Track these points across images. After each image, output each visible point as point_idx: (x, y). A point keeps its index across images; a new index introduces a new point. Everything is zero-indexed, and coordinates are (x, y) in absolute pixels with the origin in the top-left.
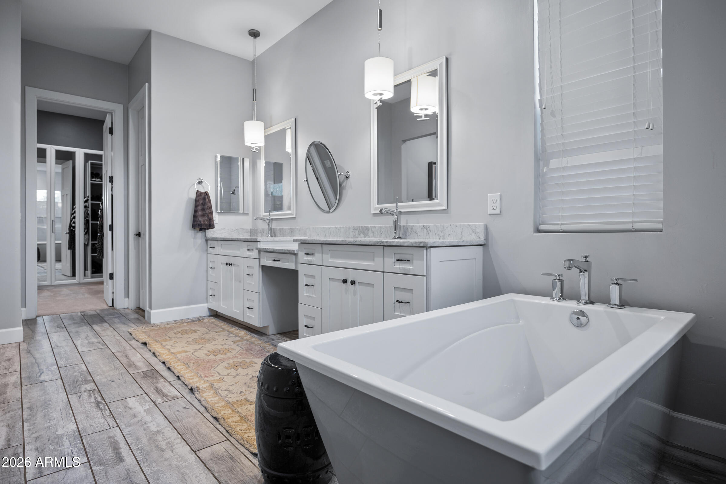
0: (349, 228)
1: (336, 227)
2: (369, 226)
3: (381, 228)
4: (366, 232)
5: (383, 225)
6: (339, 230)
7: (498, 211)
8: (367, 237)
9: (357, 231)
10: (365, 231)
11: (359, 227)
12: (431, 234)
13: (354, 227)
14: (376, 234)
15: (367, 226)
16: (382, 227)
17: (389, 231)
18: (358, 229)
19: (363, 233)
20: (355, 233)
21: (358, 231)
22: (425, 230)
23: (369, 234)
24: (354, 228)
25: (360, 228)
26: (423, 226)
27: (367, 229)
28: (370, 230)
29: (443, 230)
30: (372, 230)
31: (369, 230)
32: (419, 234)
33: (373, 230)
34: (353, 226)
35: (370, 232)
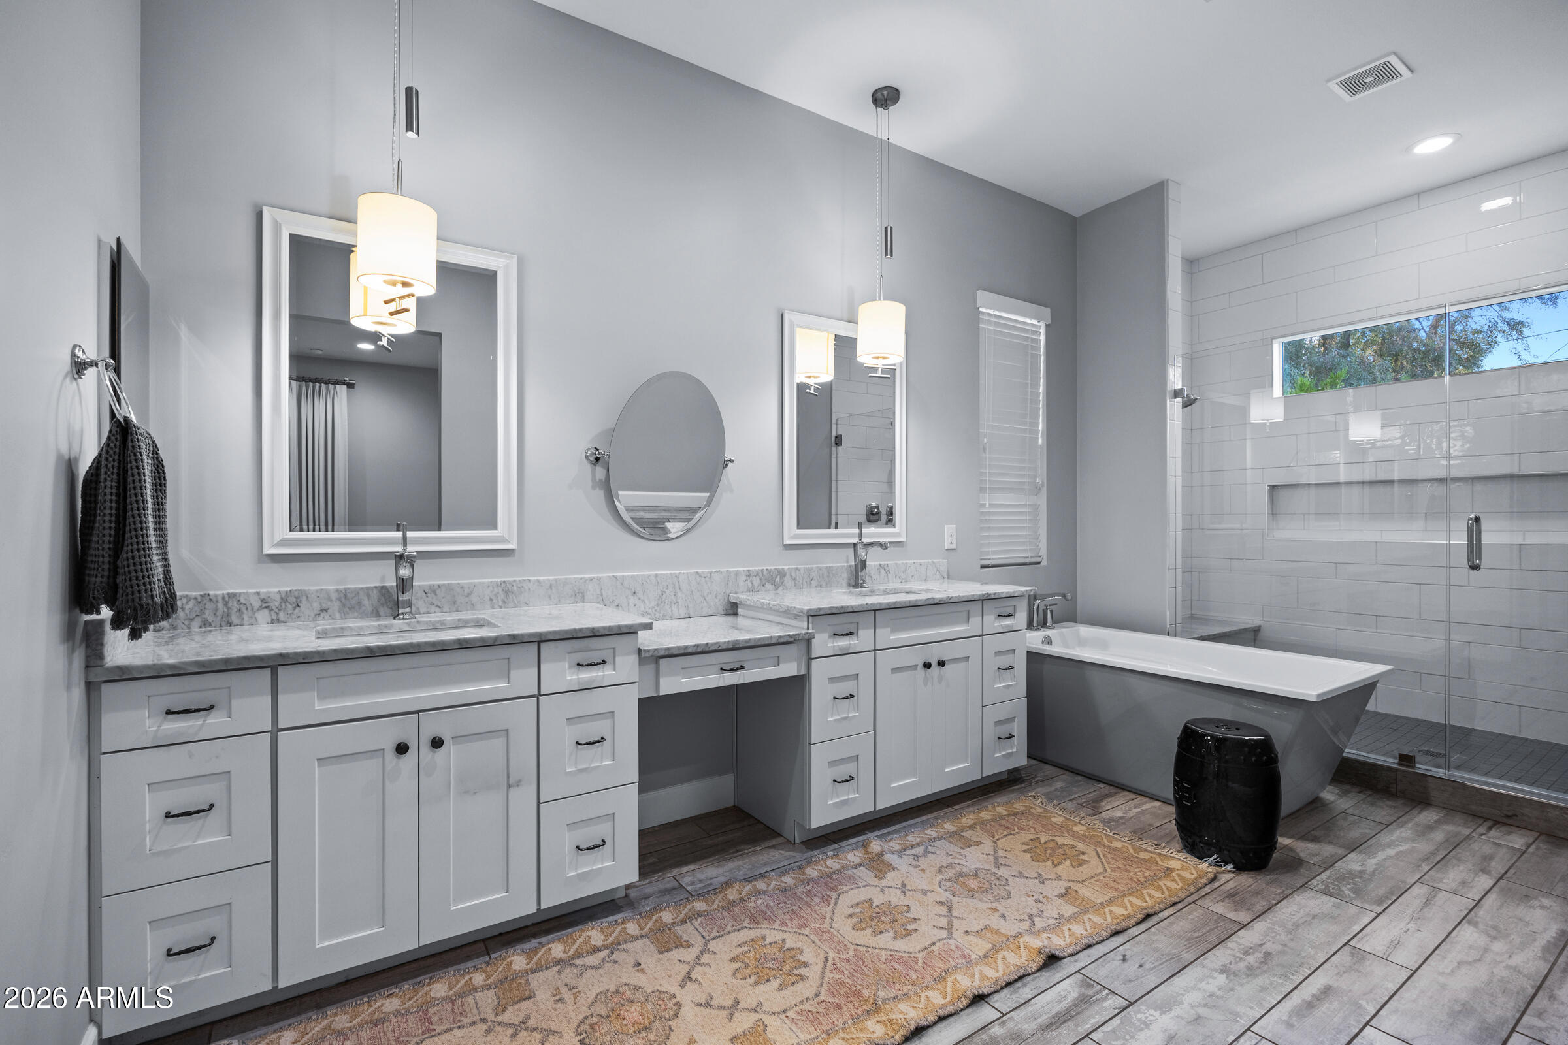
0: (737, 573)
1: (697, 573)
2: (786, 567)
3: (810, 570)
4: (778, 579)
5: (815, 566)
6: (707, 579)
7: (954, 546)
8: (781, 588)
9: (757, 578)
10: (777, 577)
11: (762, 570)
12: (890, 576)
13: (749, 571)
14: (801, 581)
15: (781, 567)
16: (812, 568)
17: (825, 575)
18: (760, 574)
19: (773, 583)
20: (752, 584)
21: (760, 579)
22: (882, 571)
23: (785, 582)
24: (749, 574)
25: (765, 572)
26: (880, 565)
27: (782, 574)
28: (788, 575)
29: (906, 570)
30: (791, 576)
31: (785, 575)
32: (874, 577)
33: (793, 574)
34: (745, 569)
35: (787, 579)
